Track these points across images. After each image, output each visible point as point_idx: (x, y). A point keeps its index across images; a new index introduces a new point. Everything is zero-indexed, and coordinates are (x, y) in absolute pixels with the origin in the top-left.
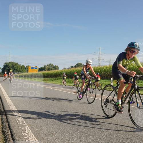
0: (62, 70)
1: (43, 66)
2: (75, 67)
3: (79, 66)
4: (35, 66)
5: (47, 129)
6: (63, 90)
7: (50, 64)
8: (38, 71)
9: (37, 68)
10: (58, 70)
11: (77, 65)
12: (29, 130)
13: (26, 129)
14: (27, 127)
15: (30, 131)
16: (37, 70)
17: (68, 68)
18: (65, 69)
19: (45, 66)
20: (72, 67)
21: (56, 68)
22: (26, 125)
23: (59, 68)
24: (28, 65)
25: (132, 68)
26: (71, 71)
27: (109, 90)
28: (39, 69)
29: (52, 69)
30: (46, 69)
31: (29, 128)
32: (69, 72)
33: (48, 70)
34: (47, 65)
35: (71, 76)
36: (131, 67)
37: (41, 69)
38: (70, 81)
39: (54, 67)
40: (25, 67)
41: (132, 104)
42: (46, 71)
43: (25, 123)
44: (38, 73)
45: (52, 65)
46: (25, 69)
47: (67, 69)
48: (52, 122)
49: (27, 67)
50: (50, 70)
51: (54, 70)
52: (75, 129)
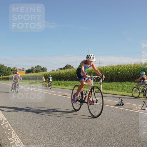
0: (51, 72)
1: (30, 68)
2: (64, 69)
3: (68, 68)
4: (22, 68)
5: (35, 134)
6: (51, 93)
7: (38, 66)
8: (26, 73)
9: (25, 70)
10: (46, 73)
11: (66, 66)
12: (15, 135)
13: (12, 134)
14: (14, 131)
15: (17, 136)
16: (24, 72)
17: (57, 70)
18: (53, 71)
19: (32, 68)
20: (61, 69)
21: (44, 70)
22: (12, 129)
23: (47, 70)
24: (14, 67)
25: (121, 70)
26: (59, 73)
27: (98, 92)
28: (27, 71)
29: (39, 71)
30: (33, 71)
31: (15, 133)
32: (58, 74)
33: (36, 72)
34: (34, 67)
35: (59, 78)
36: (120, 68)
37: (28, 71)
38: (59, 83)
39: (42, 69)
40: (11, 69)
41: (122, 106)
42: (33, 73)
43: (11, 127)
44: (25, 75)
45: (40, 67)
46: (12, 71)
47: (55, 70)
48: (40, 126)
49: (13, 68)
50: (38, 72)
51: (42, 72)
52: (64, 133)
